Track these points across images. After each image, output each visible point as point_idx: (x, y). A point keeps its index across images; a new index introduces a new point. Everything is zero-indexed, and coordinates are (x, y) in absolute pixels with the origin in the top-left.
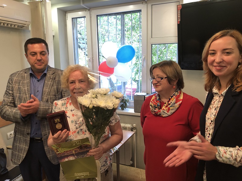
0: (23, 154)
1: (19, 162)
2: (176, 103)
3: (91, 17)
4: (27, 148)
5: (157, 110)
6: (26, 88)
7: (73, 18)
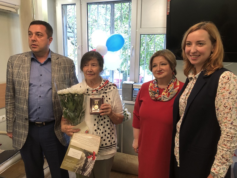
0: (23, 139)
1: (20, 147)
2: (174, 89)
3: (81, 5)
4: (27, 132)
5: (157, 96)
6: (26, 73)
7: (62, 5)
